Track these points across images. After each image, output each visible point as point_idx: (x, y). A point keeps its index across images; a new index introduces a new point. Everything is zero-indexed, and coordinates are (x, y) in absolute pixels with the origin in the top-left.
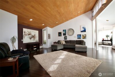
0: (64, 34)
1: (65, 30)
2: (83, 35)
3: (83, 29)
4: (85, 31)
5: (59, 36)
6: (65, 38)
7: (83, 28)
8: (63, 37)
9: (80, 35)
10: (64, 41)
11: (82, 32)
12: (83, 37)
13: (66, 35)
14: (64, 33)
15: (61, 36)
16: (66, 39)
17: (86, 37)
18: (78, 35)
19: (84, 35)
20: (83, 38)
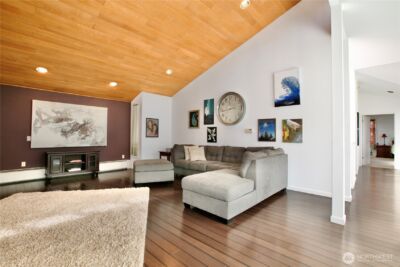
0: (209, 120)
1: (212, 101)
2: (285, 122)
3: (283, 92)
5: (191, 125)
6: (212, 136)
7: (287, 83)
8: (203, 128)
9: (272, 122)
10: (202, 150)
11: (278, 104)
12: (284, 130)
13: (212, 123)
15: (197, 126)
16: (211, 141)
17: (299, 130)
18: (261, 122)
19: (290, 123)
20: (284, 141)
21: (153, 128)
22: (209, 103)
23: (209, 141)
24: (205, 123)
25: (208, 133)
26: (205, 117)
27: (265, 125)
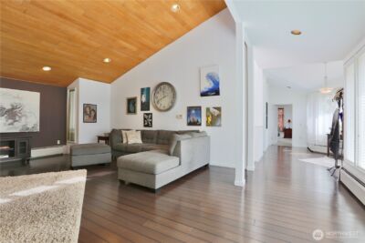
0: (145, 106)
1: (148, 89)
2: (208, 109)
3: (207, 85)
4: (216, 91)
5: (129, 111)
6: (148, 121)
8: (140, 114)
9: (198, 109)
10: (139, 134)
12: (207, 116)
13: (149, 109)
14: (144, 100)
15: (135, 112)
16: (147, 126)
17: (219, 116)
18: (190, 109)
19: (212, 110)
20: (208, 125)
21: (90, 113)
22: (145, 91)
23: (145, 126)
24: (142, 110)
25: (145, 119)
26: (142, 104)
27: (193, 112)
